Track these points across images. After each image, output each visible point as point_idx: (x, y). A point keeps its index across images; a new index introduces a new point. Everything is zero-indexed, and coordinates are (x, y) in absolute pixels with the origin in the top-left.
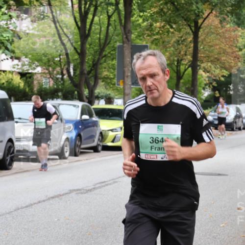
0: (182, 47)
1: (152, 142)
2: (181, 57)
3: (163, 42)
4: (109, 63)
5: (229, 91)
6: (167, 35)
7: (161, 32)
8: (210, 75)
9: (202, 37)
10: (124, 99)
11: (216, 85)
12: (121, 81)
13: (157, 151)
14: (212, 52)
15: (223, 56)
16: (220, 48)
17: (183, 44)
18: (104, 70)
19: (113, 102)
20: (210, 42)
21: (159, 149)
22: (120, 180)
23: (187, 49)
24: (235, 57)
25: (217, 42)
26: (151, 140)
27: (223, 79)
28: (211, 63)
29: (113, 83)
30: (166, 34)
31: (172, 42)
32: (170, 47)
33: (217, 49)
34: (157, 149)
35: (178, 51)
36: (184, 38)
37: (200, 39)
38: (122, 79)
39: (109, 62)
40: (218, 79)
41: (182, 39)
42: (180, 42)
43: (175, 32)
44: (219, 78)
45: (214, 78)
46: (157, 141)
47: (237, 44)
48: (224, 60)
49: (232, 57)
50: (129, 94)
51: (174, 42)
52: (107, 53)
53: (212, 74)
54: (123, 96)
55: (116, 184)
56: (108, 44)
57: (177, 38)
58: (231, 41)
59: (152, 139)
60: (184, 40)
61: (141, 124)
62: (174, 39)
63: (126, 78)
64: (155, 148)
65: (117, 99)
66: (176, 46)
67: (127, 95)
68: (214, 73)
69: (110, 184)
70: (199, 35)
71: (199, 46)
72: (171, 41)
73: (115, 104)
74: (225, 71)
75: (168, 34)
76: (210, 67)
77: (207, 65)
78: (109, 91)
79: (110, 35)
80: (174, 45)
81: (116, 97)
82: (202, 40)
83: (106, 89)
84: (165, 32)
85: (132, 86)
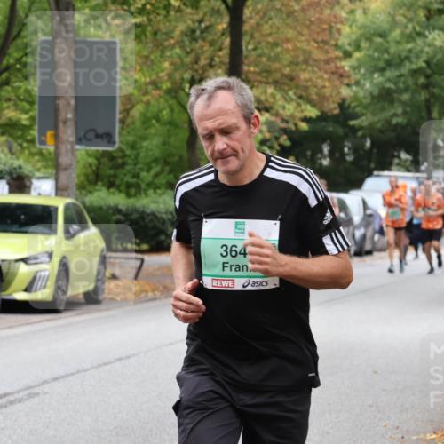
0: (202, 47)
1: (224, 254)
2: (200, 72)
3: (155, 33)
4: (19, 88)
5: (320, 159)
6: (166, 16)
7: (148, 7)
8: (273, 119)
9: (253, 22)
10: (57, 180)
11: (288, 143)
12: (49, 133)
13: (234, 273)
14: (277, 58)
15: (304, 70)
16: (296, 48)
17: (204, 39)
18: (5, 105)
19: (30, 187)
20: (270, 34)
21: (238, 268)
22: (46, 388)
23: (214, 51)
24: (333, 73)
25: (291, 34)
26: (222, 251)
27: (304, 126)
28: (275, 89)
29: (29, 138)
30: (164, 12)
31: (177, 33)
32: (173, 47)
33: (287, 50)
34: (233, 268)
35: (193, 55)
36: (207, 23)
37: (246, 28)
38: (50, 129)
39: (17, 84)
40: (293, 128)
41: (203, 25)
42: (198, 33)
43: (183, 7)
44: (296, 125)
45: (283, 125)
46: (234, 253)
47: (337, 40)
48: (307, 81)
49: (326, 72)
50: (71, 165)
51: (184, 34)
52: (12, 61)
53: (277, 115)
54: (54, 172)
55: (36, 400)
56: (15, 38)
57: (190, 23)
58: (324, 30)
59: (224, 248)
60: (207, 28)
61: (204, 220)
62: (181, 27)
63: (61, 125)
64: (231, 266)
65: (39, 178)
66: (187, 43)
67: (66, 169)
68: (281, 111)
69: (20, 401)
70: (244, 17)
71: (244, 44)
72: (173, 31)
73: (33, 193)
74: (309, 107)
75: (168, 12)
76: (273, 96)
77: (265, 92)
78: (18, 158)
79: (21, 13)
80: (182, 41)
81: (38, 174)
82: (252, 27)
83: (12, 153)
84: (158, 8)
85: (78, 147)
